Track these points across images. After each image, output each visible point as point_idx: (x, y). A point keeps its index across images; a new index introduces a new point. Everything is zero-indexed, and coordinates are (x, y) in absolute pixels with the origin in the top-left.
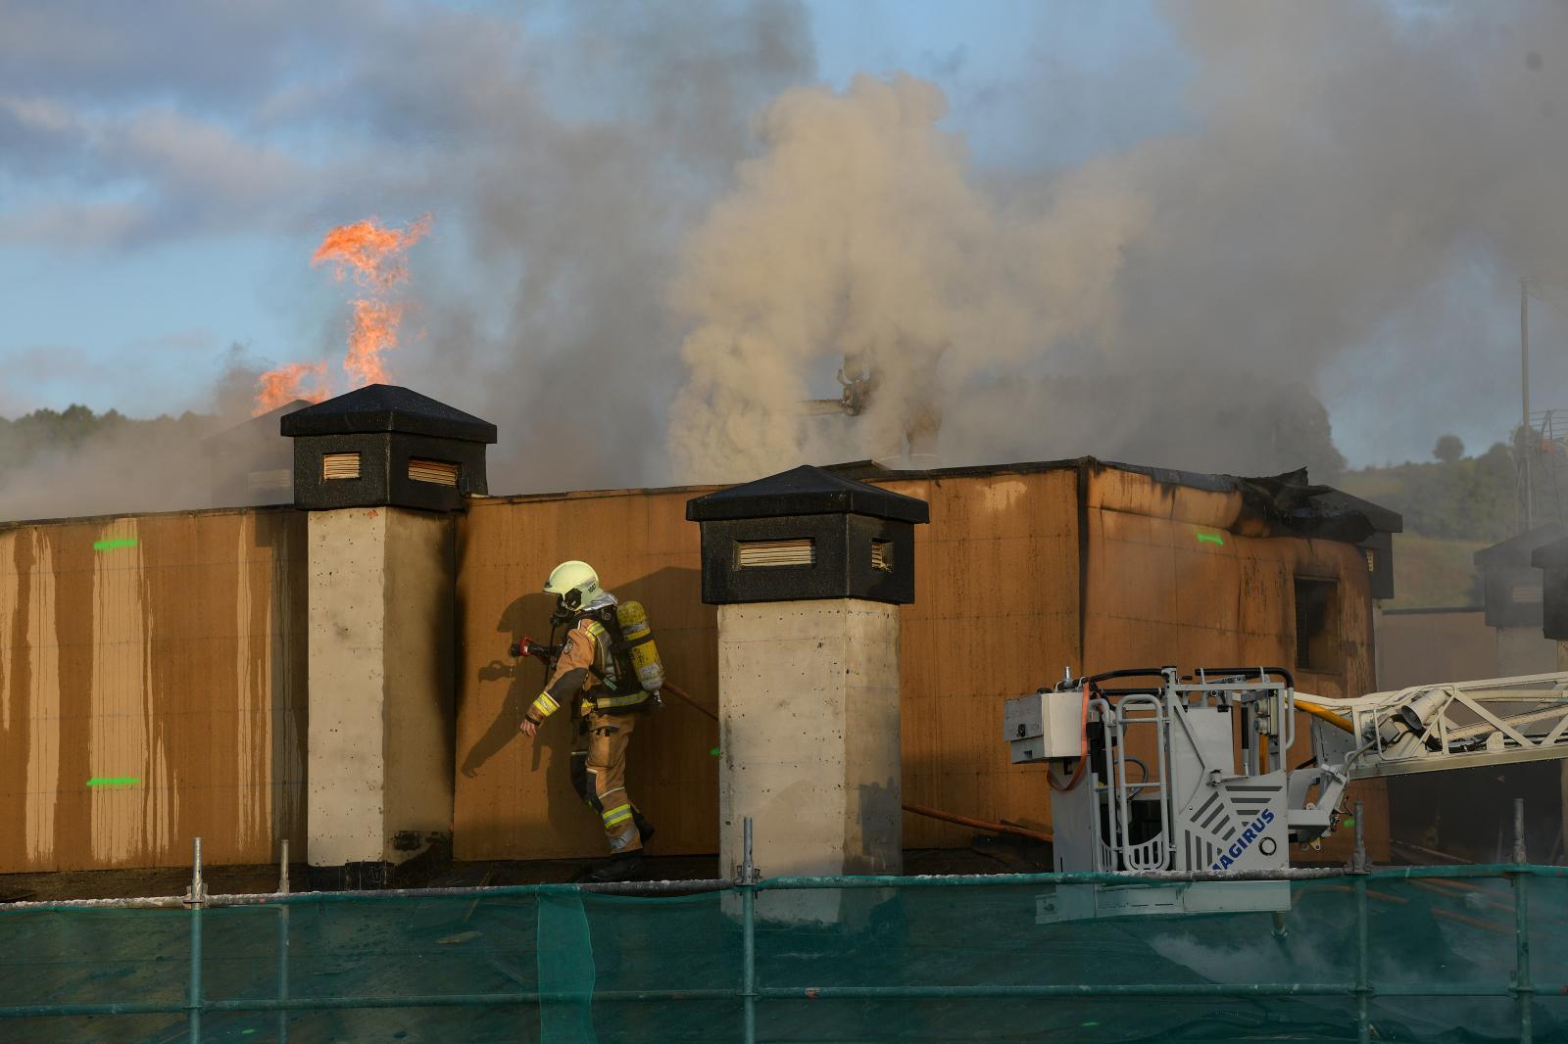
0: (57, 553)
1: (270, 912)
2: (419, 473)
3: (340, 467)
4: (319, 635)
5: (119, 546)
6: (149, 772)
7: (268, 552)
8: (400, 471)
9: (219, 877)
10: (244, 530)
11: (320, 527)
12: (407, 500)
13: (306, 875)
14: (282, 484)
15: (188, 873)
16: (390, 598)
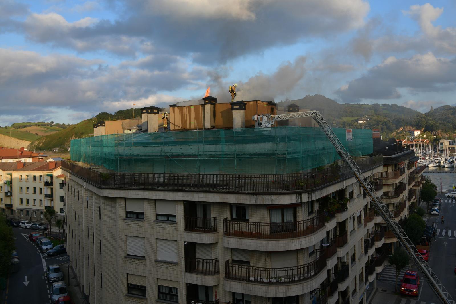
0: (188, 108)
1: (203, 131)
2: (212, 102)
3: (207, 102)
4: (206, 113)
5: (192, 107)
6: (195, 122)
7: (202, 107)
8: (211, 102)
9: (199, 129)
10: (201, 106)
11: (205, 106)
12: (211, 104)
13: (205, 129)
14: (203, 103)
15: (197, 129)
16: (210, 110)
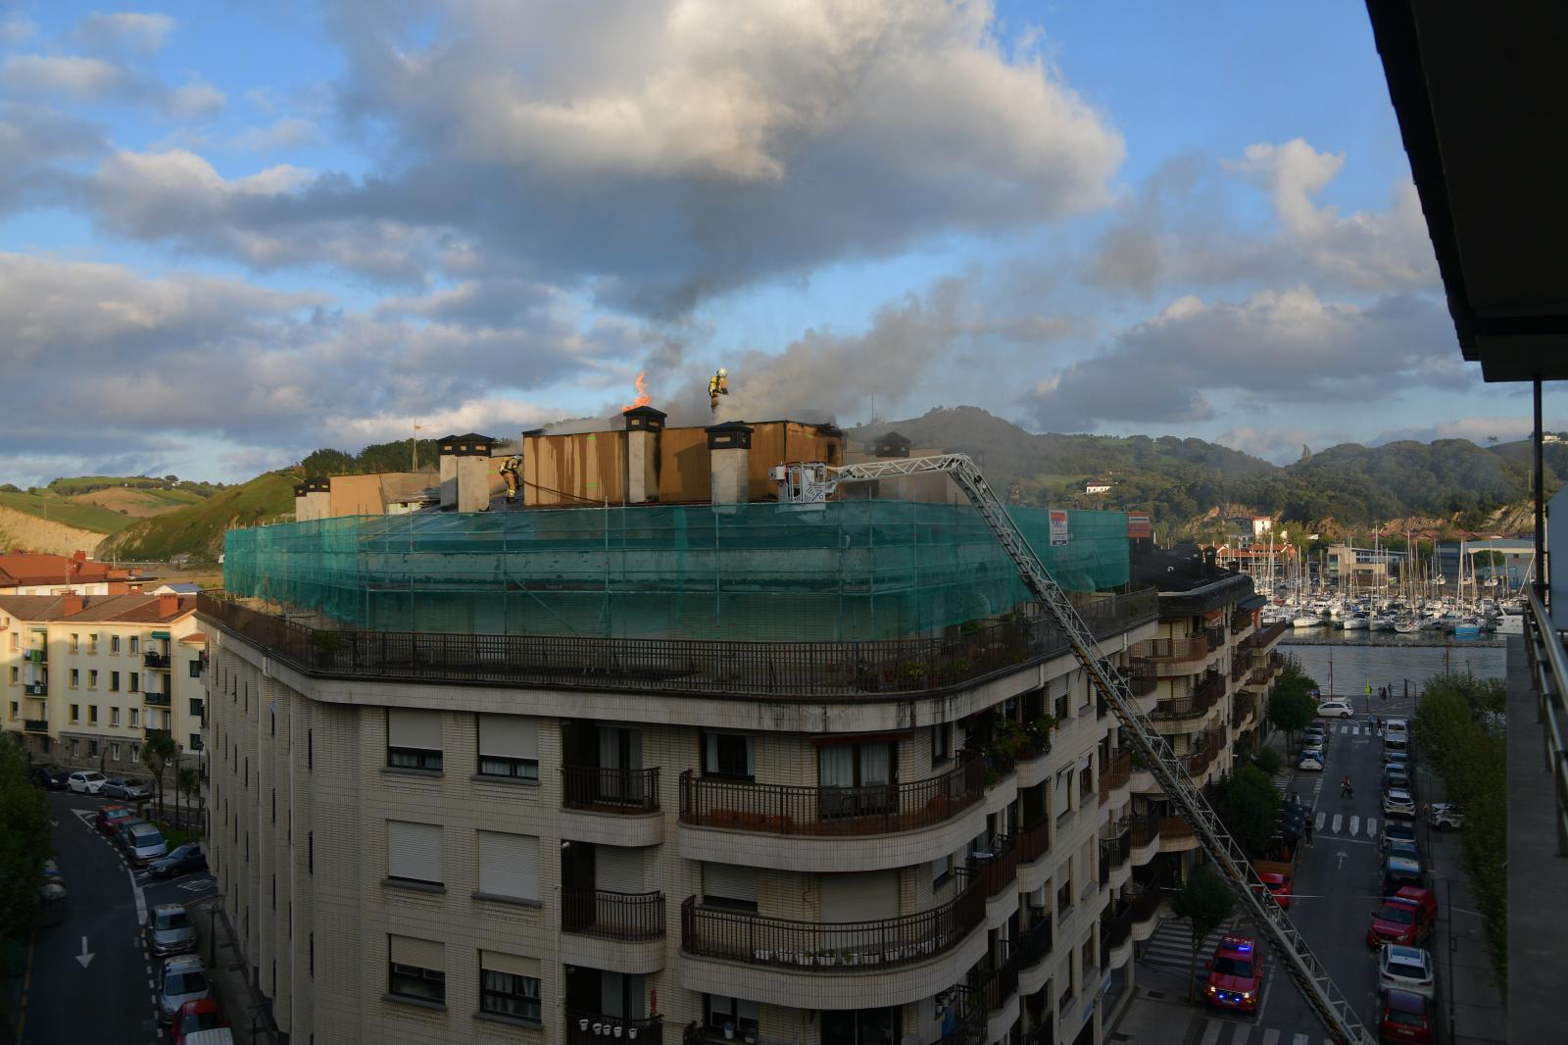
0: (580, 440)
1: (621, 511)
2: (651, 424)
3: (635, 422)
4: (631, 456)
5: (592, 439)
6: (598, 483)
7: (621, 440)
8: (647, 423)
9: (610, 504)
10: (616, 435)
11: (631, 434)
12: (648, 429)
13: (628, 503)
14: (623, 427)
15: (604, 504)
16: (645, 448)
